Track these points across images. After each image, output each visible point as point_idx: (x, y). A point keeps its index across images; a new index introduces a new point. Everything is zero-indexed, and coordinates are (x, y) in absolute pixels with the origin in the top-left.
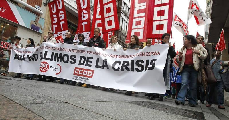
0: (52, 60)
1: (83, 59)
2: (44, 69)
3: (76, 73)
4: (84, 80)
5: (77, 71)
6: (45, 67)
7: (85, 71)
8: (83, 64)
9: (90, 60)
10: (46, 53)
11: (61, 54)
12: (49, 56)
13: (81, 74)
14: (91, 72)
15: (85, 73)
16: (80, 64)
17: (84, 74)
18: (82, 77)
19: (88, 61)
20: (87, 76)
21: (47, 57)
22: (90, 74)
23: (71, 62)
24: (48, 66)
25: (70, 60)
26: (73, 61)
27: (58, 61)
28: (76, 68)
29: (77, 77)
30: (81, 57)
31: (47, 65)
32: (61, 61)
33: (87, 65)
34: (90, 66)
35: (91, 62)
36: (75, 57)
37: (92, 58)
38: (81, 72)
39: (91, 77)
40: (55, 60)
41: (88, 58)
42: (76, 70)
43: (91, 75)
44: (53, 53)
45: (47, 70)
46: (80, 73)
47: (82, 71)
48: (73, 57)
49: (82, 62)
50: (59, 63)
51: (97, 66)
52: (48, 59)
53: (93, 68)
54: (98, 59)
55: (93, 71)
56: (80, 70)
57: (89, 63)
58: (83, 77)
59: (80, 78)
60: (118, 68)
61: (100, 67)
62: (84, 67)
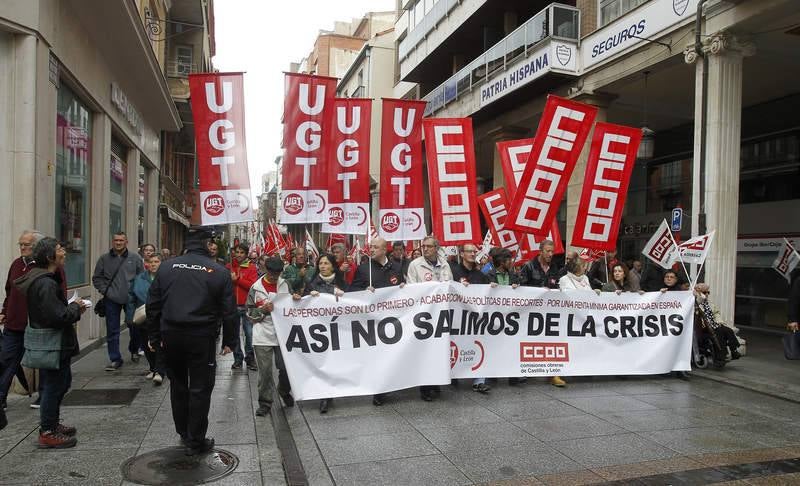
0: (463, 332)
1: (536, 321)
3: (526, 356)
4: (554, 368)
5: (528, 352)
7: (547, 349)
8: (538, 332)
9: (553, 320)
12: (457, 324)
13: (541, 356)
14: (563, 349)
15: (550, 352)
16: (531, 332)
17: (547, 356)
18: (546, 363)
19: (550, 324)
20: (556, 359)
21: (453, 326)
22: (561, 352)
23: (508, 330)
24: (456, 352)
26: (512, 328)
27: (476, 333)
28: (523, 345)
29: (532, 366)
30: (532, 316)
31: (454, 348)
33: (549, 333)
34: (556, 333)
35: (556, 324)
36: (517, 316)
37: (557, 316)
38: (539, 352)
39: (566, 359)
40: (469, 333)
41: (550, 316)
42: (525, 348)
43: (563, 356)
45: (454, 364)
46: (536, 356)
47: (541, 348)
48: (513, 318)
49: (536, 327)
50: (478, 338)
51: (571, 333)
52: (456, 332)
53: (563, 337)
54: (571, 317)
55: (566, 345)
56: (536, 348)
57: (553, 329)
58: (549, 363)
59: (542, 366)
60: (616, 332)
61: (576, 334)
62: (542, 338)
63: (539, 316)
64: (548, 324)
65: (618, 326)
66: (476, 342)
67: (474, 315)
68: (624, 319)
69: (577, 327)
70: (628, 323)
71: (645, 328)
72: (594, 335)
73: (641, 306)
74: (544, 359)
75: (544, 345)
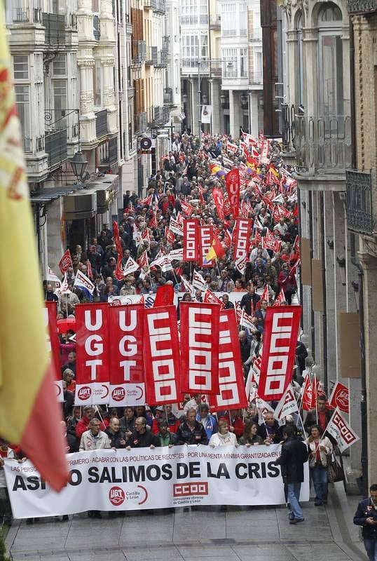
0: (125, 481)
1: (182, 468)
2: (118, 500)
3: (176, 493)
4: (196, 499)
5: (178, 490)
6: (118, 495)
7: (192, 486)
8: (185, 476)
9: (195, 466)
11: (141, 468)
12: (119, 475)
13: (188, 492)
14: (204, 486)
15: (194, 489)
16: (179, 476)
17: (192, 491)
18: (191, 496)
20: (198, 493)
21: (116, 478)
22: (202, 488)
23: (164, 477)
24: (123, 493)
25: (162, 473)
26: (167, 475)
27: (137, 480)
28: (175, 485)
29: (181, 499)
30: (179, 465)
31: (120, 491)
32: (143, 480)
33: (192, 476)
34: (199, 476)
35: (198, 469)
36: (170, 466)
37: (198, 463)
38: (186, 489)
39: (206, 493)
40: (131, 480)
41: (191, 464)
42: (176, 488)
43: (204, 491)
44: (124, 468)
45: (122, 502)
46: (184, 492)
47: (188, 487)
48: (167, 468)
49: (182, 473)
50: (140, 483)
51: (210, 475)
52: (119, 481)
53: (204, 477)
54: (209, 464)
55: (206, 483)
56: (184, 487)
57: (195, 472)
59: (187, 498)
60: (246, 475)
61: (213, 476)
62: (188, 479)
63: (184, 465)
64: (191, 469)
65: (246, 471)
66: (139, 486)
67: (132, 468)
68: (251, 465)
69: (214, 471)
70: (253, 468)
71: (268, 471)
72: (228, 477)
73: (263, 455)
74: (190, 494)
75: (190, 484)
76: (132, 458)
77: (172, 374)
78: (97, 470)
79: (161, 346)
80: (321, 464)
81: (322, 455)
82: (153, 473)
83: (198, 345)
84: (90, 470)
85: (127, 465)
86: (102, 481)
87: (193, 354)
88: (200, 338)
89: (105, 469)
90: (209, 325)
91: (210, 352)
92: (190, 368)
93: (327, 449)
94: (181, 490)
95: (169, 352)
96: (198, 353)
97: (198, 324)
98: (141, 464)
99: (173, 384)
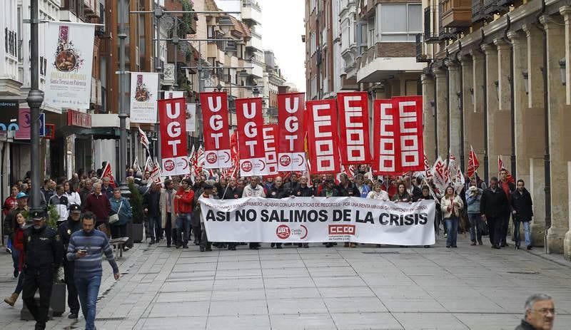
0: (291, 221)
1: (338, 214)
2: (284, 235)
3: (331, 232)
4: (347, 238)
5: (333, 230)
6: (284, 231)
7: (345, 228)
8: (340, 219)
9: (348, 213)
10: (282, 212)
11: (304, 212)
12: (287, 216)
13: (341, 231)
14: (352, 228)
16: (335, 219)
19: (346, 215)
20: (348, 233)
21: (285, 218)
22: (351, 230)
23: (320, 219)
24: (289, 230)
25: (319, 216)
26: (323, 218)
27: (300, 221)
28: (330, 226)
29: (336, 236)
30: (335, 211)
31: (287, 228)
32: (305, 221)
33: (345, 219)
34: (349, 220)
35: (349, 215)
36: (326, 212)
37: (350, 211)
38: (340, 230)
39: (353, 233)
40: (296, 221)
41: (345, 211)
42: (331, 228)
44: (291, 212)
45: (288, 237)
46: (338, 231)
47: (341, 228)
48: (323, 213)
49: (337, 217)
50: (303, 223)
51: (358, 220)
52: (287, 220)
53: (353, 222)
54: (358, 212)
55: (354, 226)
56: (338, 228)
57: (348, 217)
59: (341, 236)
60: (387, 222)
61: (361, 221)
62: (342, 222)
63: (340, 212)
64: (345, 215)
65: (389, 219)
66: (301, 226)
67: (297, 212)
68: (392, 215)
69: (362, 217)
70: (394, 217)
72: (373, 223)
73: (403, 210)
74: (343, 233)
75: (343, 226)
76: (297, 204)
77: (331, 151)
78: (267, 212)
79: (322, 129)
80: (455, 215)
81: (456, 209)
82: (313, 216)
83: (352, 125)
84: (263, 211)
85: (294, 209)
86: (271, 221)
87: (349, 133)
88: (354, 120)
89: (275, 212)
90: (360, 109)
91: (362, 130)
92: (348, 144)
93: (460, 204)
94: (336, 230)
95: (329, 134)
96: (353, 132)
97: (352, 109)
98: (304, 209)
99: (331, 159)
